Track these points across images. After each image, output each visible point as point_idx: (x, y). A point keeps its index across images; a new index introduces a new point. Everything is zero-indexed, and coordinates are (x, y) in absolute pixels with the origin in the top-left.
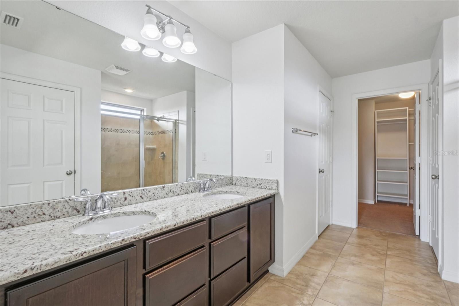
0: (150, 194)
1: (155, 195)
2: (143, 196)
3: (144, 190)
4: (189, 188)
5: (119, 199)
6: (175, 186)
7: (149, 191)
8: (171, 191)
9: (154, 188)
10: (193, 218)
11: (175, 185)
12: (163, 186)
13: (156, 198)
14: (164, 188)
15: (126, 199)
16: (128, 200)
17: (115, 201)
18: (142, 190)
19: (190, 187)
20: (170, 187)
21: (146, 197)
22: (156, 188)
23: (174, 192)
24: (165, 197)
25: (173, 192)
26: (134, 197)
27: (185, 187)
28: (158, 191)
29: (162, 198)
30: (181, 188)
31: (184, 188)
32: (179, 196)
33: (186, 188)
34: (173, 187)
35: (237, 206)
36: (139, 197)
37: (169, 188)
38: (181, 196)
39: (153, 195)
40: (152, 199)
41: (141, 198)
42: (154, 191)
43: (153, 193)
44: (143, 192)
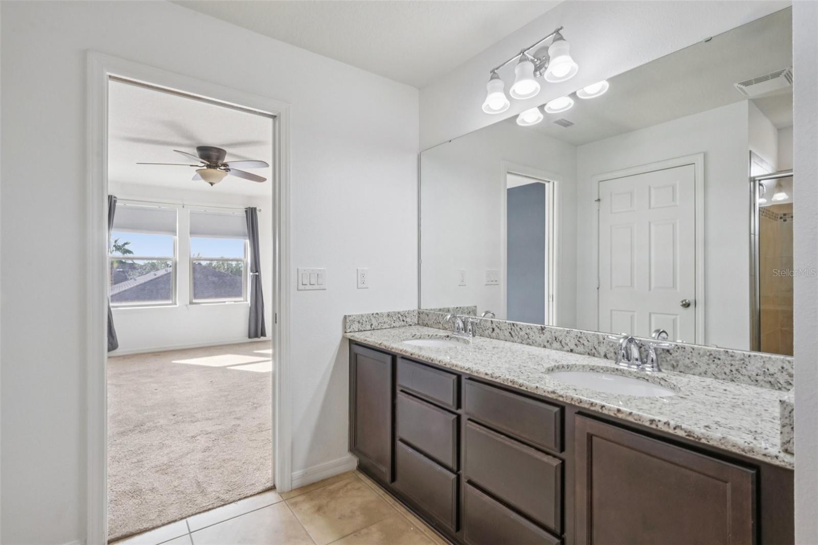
0: (522, 333)
1: (529, 338)
2: (513, 334)
3: (513, 324)
4: (599, 346)
5: (487, 328)
6: (565, 333)
7: (521, 329)
8: (556, 340)
9: (528, 326)
10: (430, 359)
11: (565, 330)
12: (541, 327)
13: (530, 342)
14: (544, 331)
15: (493, 329)
16: (495, 332)
17: (484, 329)
18: (512, 325)
19: (602, 344)
20: (555, 333)
21: (517, 337)
22: (531, 326)
23: (563, 343)
24: (545, 347)
25: (561, 342)
26: (502, 331)
27: (588, 341)
28: (534, 332)
29: (539, 345)
30: (579, 341)
31: (586, 343)
32: (570, 354)
33: (590, 343)
34: (560, 333)
35: (510, 384)
36: (508, 333)
37: (553, 332)
38: (576, 355)
39: (526, 336)
40: (524, 342)
41: (510, 335)
42: (528, 331)
43: (527, 334)
44: (513, 327)
